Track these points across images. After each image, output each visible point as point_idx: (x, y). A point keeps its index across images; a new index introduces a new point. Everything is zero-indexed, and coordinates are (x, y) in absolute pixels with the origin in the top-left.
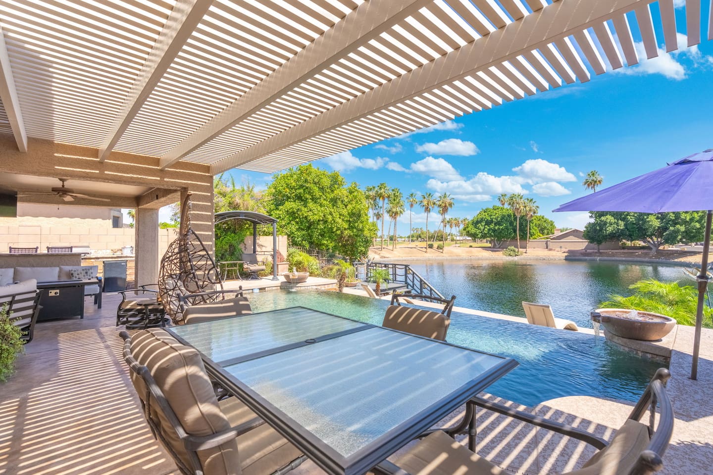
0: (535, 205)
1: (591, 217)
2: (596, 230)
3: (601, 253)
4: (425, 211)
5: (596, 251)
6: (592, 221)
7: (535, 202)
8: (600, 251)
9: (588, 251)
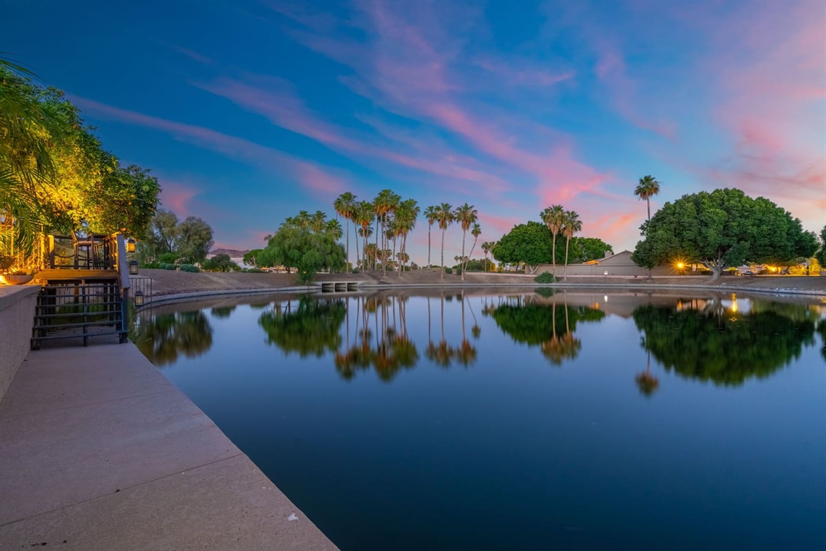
0: (578, 219)
1: (642, 234)
2: (645, 249)
3: (652, 279)
4: (441, 227)
5: (647, 277)
6: (643, 239)
7: (577, 216)
8: (652, 277)
9: (638, 277)
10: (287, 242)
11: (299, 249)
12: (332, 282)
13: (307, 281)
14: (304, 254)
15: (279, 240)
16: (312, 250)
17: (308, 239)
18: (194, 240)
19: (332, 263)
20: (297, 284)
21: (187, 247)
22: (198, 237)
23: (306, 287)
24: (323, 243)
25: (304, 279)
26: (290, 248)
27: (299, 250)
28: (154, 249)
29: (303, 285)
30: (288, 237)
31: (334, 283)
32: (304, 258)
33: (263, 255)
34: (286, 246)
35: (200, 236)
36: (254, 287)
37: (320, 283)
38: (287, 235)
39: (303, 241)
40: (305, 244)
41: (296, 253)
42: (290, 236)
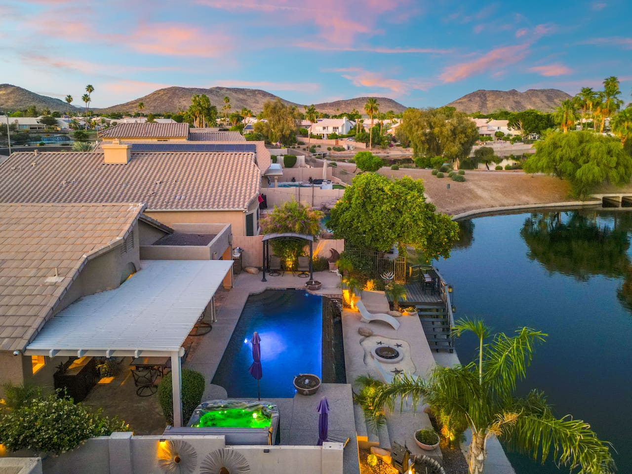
10: (558, 153)
11: (574, 160)
12: (617, 195)
13: (582, 196)
14: (580, 167)
15: (550, 149)
16: (590, 163)
17: (587, 149)
18: (460, 139)
19: (617, 179)
20: (569, 198)
21: (454, 146)
22: (463, 136)
23: (580, 203)
24: (605, 156)
25: (579, 194)
26: (561, 158)
27: (573, 162)
28: (426, 149)
29: (577, 199)
30: (561, 147)
31: (621, 195)
32: (579, 173)
33: (530, 166)
34: (558, 157)
35: (465, 133)
36: (518, 202)
37: (600, 196)
38: (559, 144)
39: (579, 153)
40: (582, 155)
41: (569, 166)
42: (563, 145)
